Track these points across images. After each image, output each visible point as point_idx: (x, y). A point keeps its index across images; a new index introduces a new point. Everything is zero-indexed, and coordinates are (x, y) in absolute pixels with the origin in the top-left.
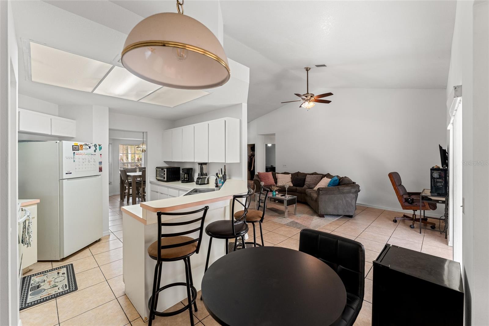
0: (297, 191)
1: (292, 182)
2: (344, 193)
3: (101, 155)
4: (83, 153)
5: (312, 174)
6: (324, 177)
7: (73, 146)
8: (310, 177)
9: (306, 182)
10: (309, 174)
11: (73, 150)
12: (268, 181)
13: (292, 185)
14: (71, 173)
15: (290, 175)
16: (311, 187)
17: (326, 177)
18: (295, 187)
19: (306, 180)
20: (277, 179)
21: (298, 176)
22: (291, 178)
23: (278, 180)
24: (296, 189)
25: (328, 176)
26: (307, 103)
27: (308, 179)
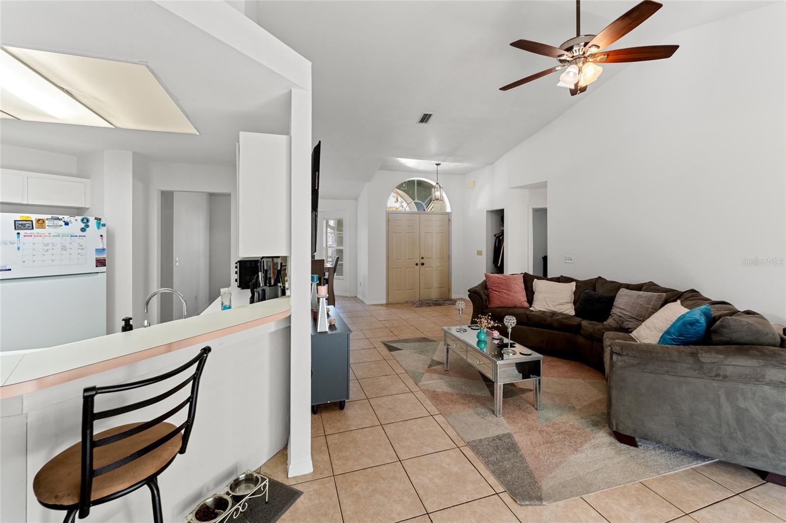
0: (582, 332)
1: (575, 303)
2: (725, 377)
3: (101, 236)
4: (47, 234)
5: (639, 288)
6: (675, 301)
7: (15, 221)
8: (626, 295)
9: (615, 310)
10: (628, 287)
11: (15, 228)
12: (506, 296)
13: (573, 313)
14: (10, 270)
15: (574, 284)
16: (627, 325)
17: (679, 302)
18: (578, 319)
19: (615, 303)
20: (533, 293)
21: (595, 290)
22: (575, 293)
23: (536, 296)
24: (580, 325)
25: (691, 297)
26: (573, 69)
27: (623, 301)
